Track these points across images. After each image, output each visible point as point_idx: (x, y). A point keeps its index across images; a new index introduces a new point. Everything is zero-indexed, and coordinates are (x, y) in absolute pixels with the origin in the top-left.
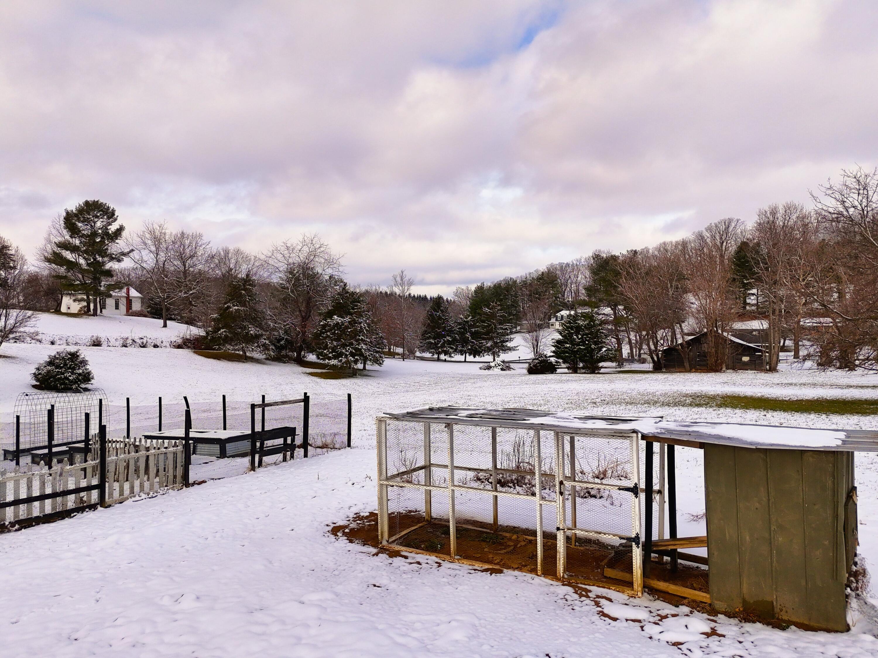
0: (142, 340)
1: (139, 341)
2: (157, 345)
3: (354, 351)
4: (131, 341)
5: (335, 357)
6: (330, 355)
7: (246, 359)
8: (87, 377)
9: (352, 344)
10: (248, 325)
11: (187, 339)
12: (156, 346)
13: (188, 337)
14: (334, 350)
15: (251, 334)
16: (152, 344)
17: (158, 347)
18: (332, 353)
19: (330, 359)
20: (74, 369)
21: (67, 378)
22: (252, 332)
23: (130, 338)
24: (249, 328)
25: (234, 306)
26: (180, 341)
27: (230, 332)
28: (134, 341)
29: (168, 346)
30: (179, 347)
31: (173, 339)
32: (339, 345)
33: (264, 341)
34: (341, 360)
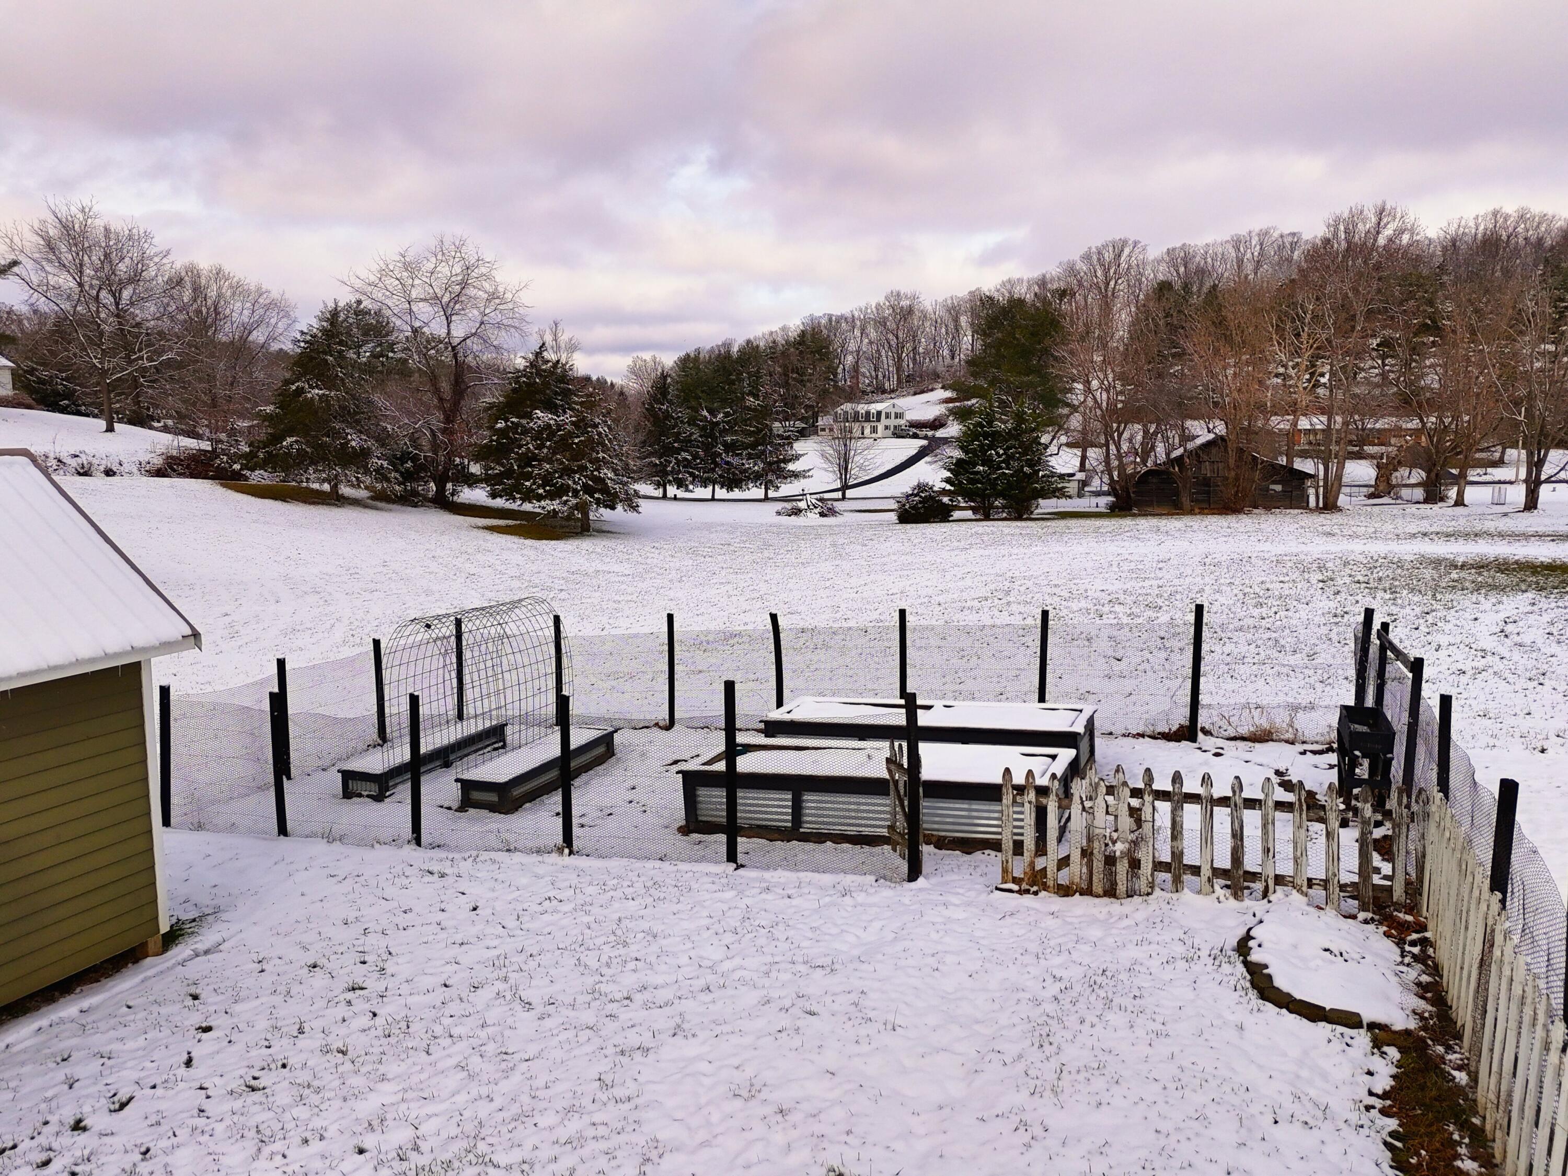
0: (79, 460)
1: (74, 463)
2: (111, 470)
3: (590, 483)
4: (54, 462)
5: (551, 496)
6: (541, 491)
7: (338, 500)
9: (583, 468)
10: (344, 430)
11: (172, 457)
12: (109, 473)
13: (175, 453)
14: (547, 480)
15: (353, 447)
16: (102, 468)
17: (114, 474)
18: (543, 486)
19: (540, 498)
22: (353, 444)
23: (52, 455)
24: (347, 435)
25: (311, 387)
26: (158, 462)
27: (308, 443)
28: (59, 461)
29: (135, 470)
30: (159, 473)
31: (145, 458)
32: (556, 472)
33: (379, 462)
34: (567, 501)
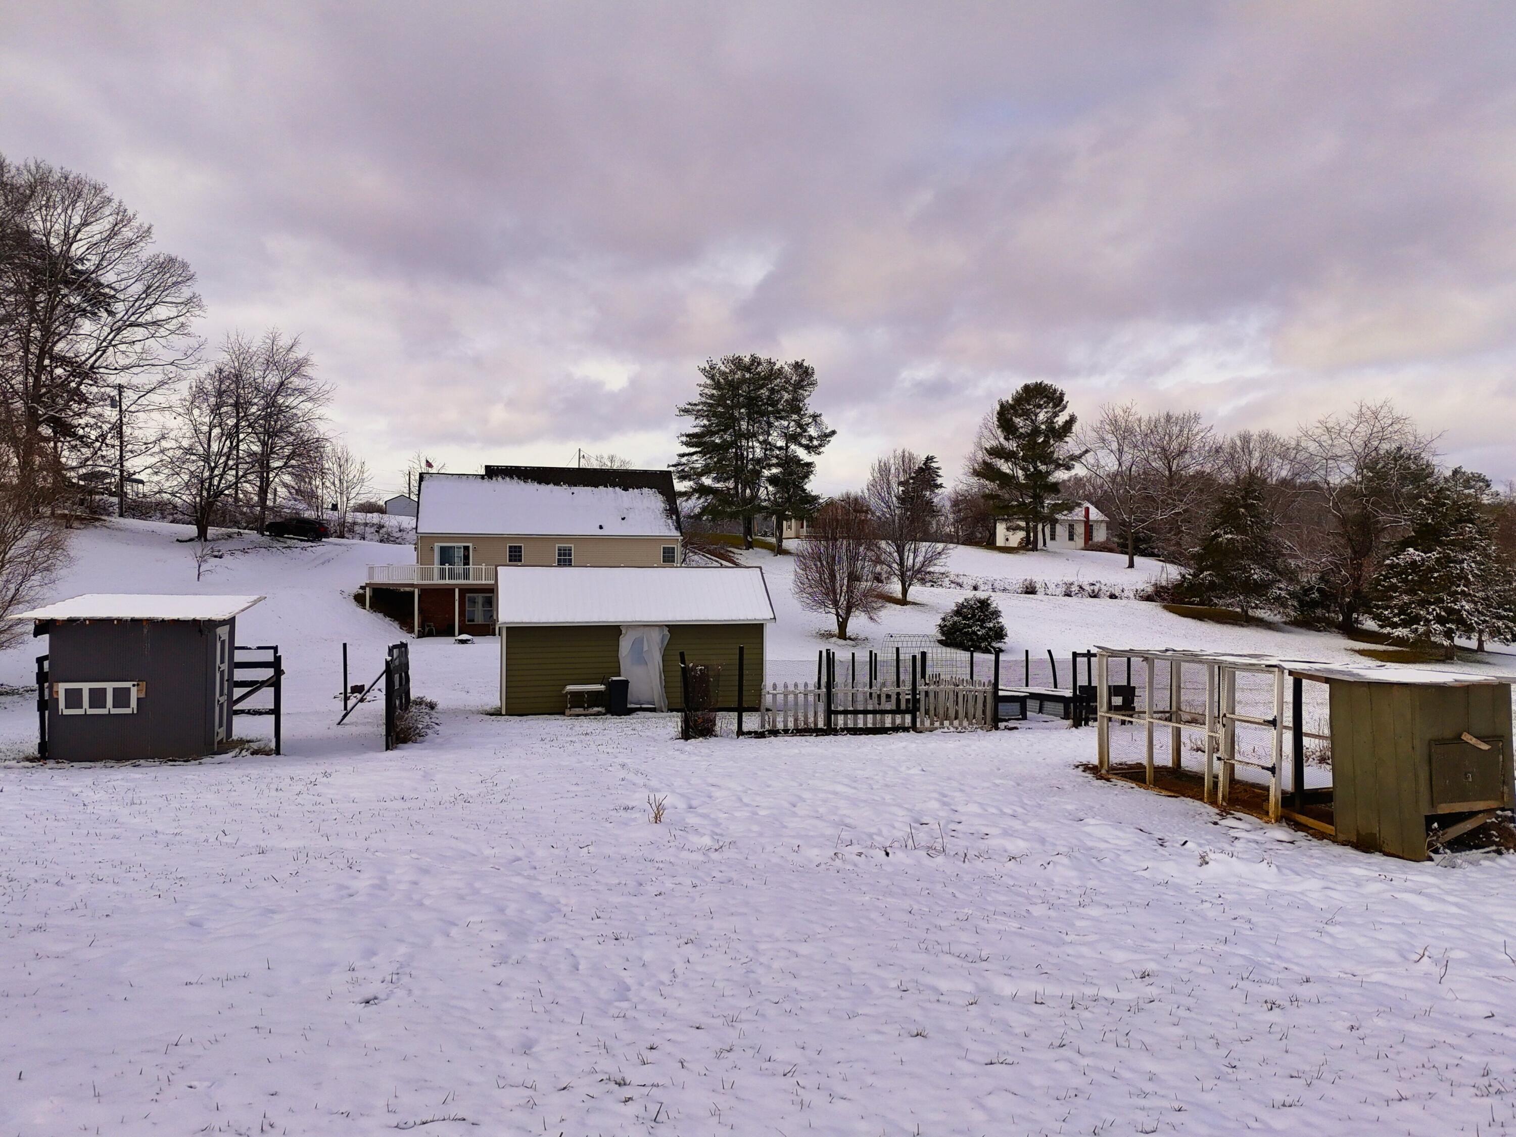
0: (1092, 587)
1: (1088, 588)
4: (1077, 588)
5: (1405, 624)
6: (1396, 619)
7: (1246, 622)
8: (999, 634)
10: (1249, 565)
11: (1162, 587)
12: (1113, 596)
13: (1164, 583)
14: (1402, 610)
15: (1254, 580)
16: (1108, 594)
17: (1116, 597)
18: (1399, 615)
19: (1395, 626)
20: (983, 621)
21: (974, 633)
22: (1255, 577)
23: (1076, 584)
24: (1251, 569)
25: (1226, 533)
26: (1150, 589)
27: (1217, 575)
28: (1081, 587)
29: (1132, 596)
30: (1148, 598)
31: (1140, 586)
32: (1414, 603)
33: (1278, 592)
34: (1417, 629)
